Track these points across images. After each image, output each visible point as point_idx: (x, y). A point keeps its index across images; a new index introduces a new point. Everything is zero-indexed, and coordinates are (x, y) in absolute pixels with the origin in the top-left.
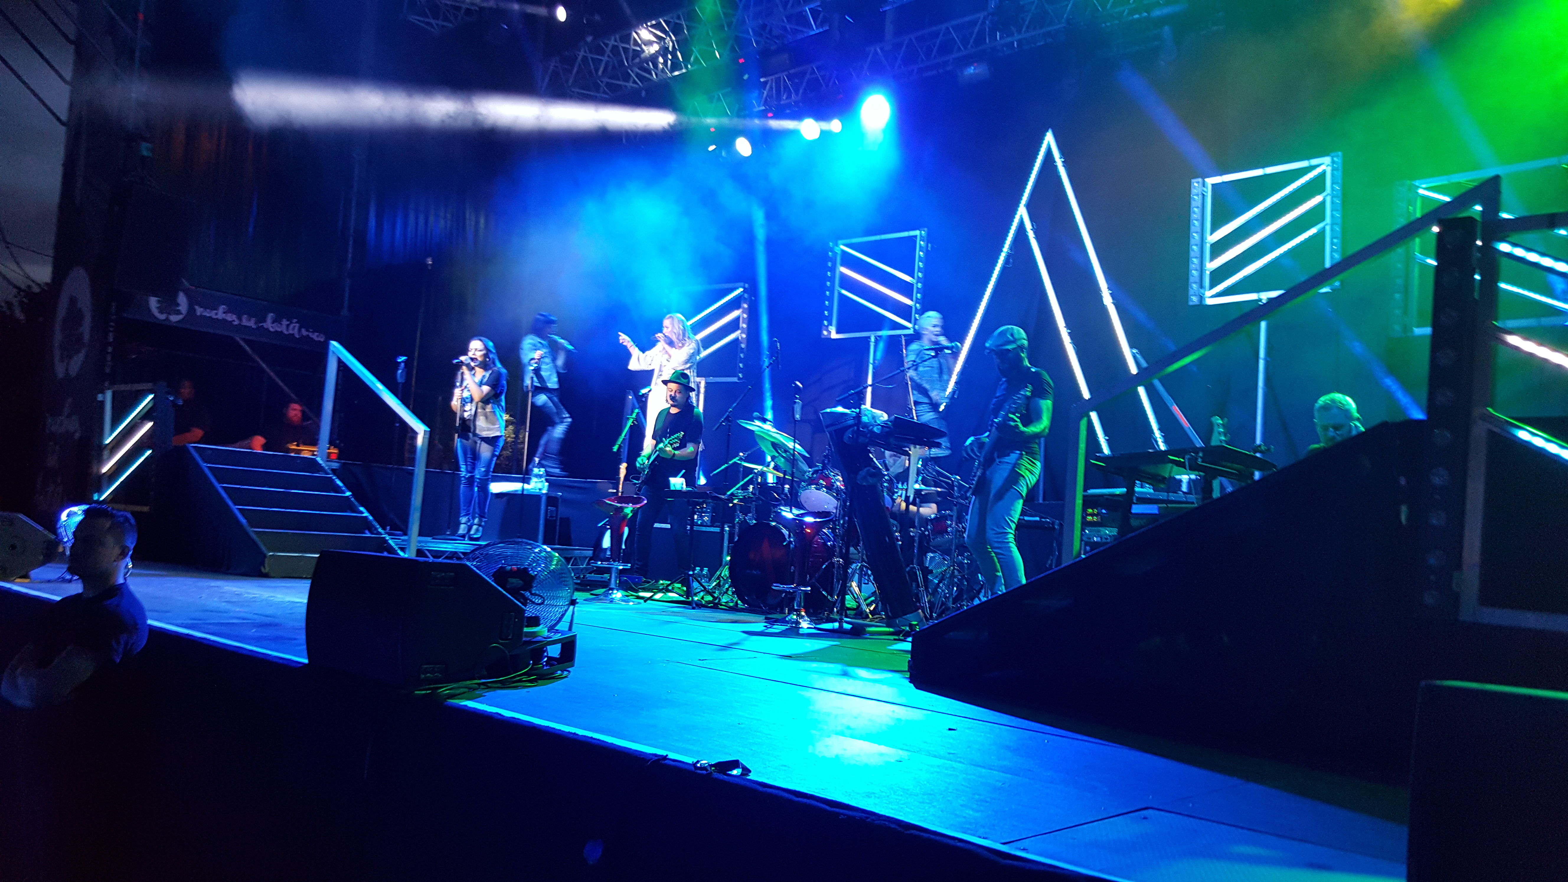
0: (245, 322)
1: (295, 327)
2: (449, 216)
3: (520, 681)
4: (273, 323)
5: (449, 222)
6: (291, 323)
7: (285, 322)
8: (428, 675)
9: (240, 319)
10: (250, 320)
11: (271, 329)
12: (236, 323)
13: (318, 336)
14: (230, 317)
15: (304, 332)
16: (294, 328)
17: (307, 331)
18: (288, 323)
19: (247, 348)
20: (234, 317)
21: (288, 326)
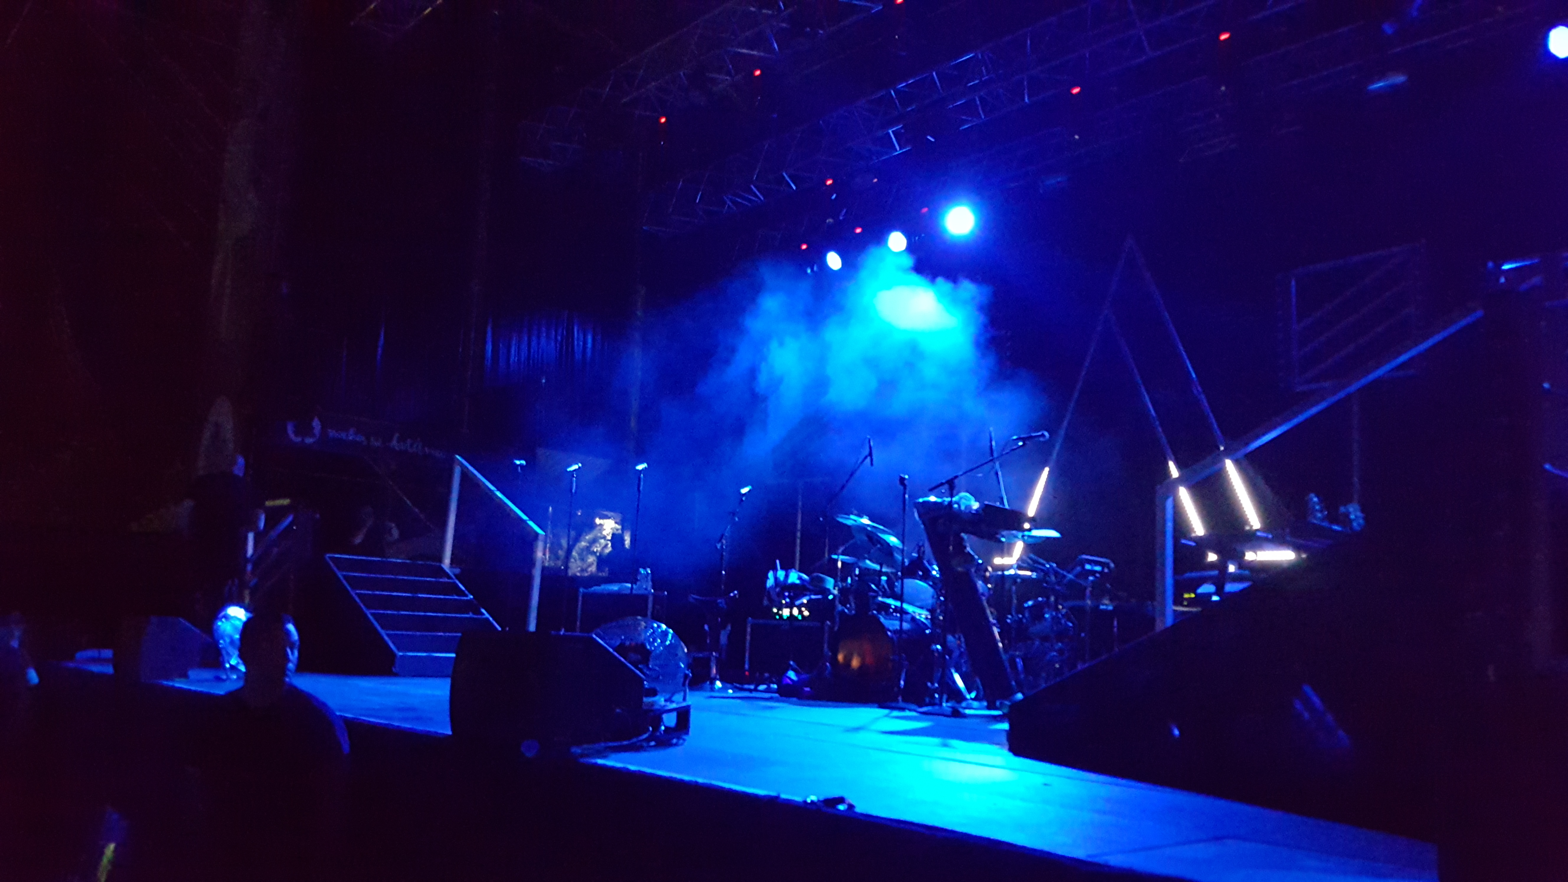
0: (373, 443)
1: (417, 446)
3: (642, 746)
4: (398, 442)
5: (558, 343)
6: (416, 441)
7: (409, 441)
9: (368, 440)
10: (377, 441)
11: (397, 448)
12: (365, 443)
13: (441, 452)
14: (361, 438)
15: (426, 449)
17: (430, 448)
18: (413, 441)
20: (363, 438)
21: (411, 446)
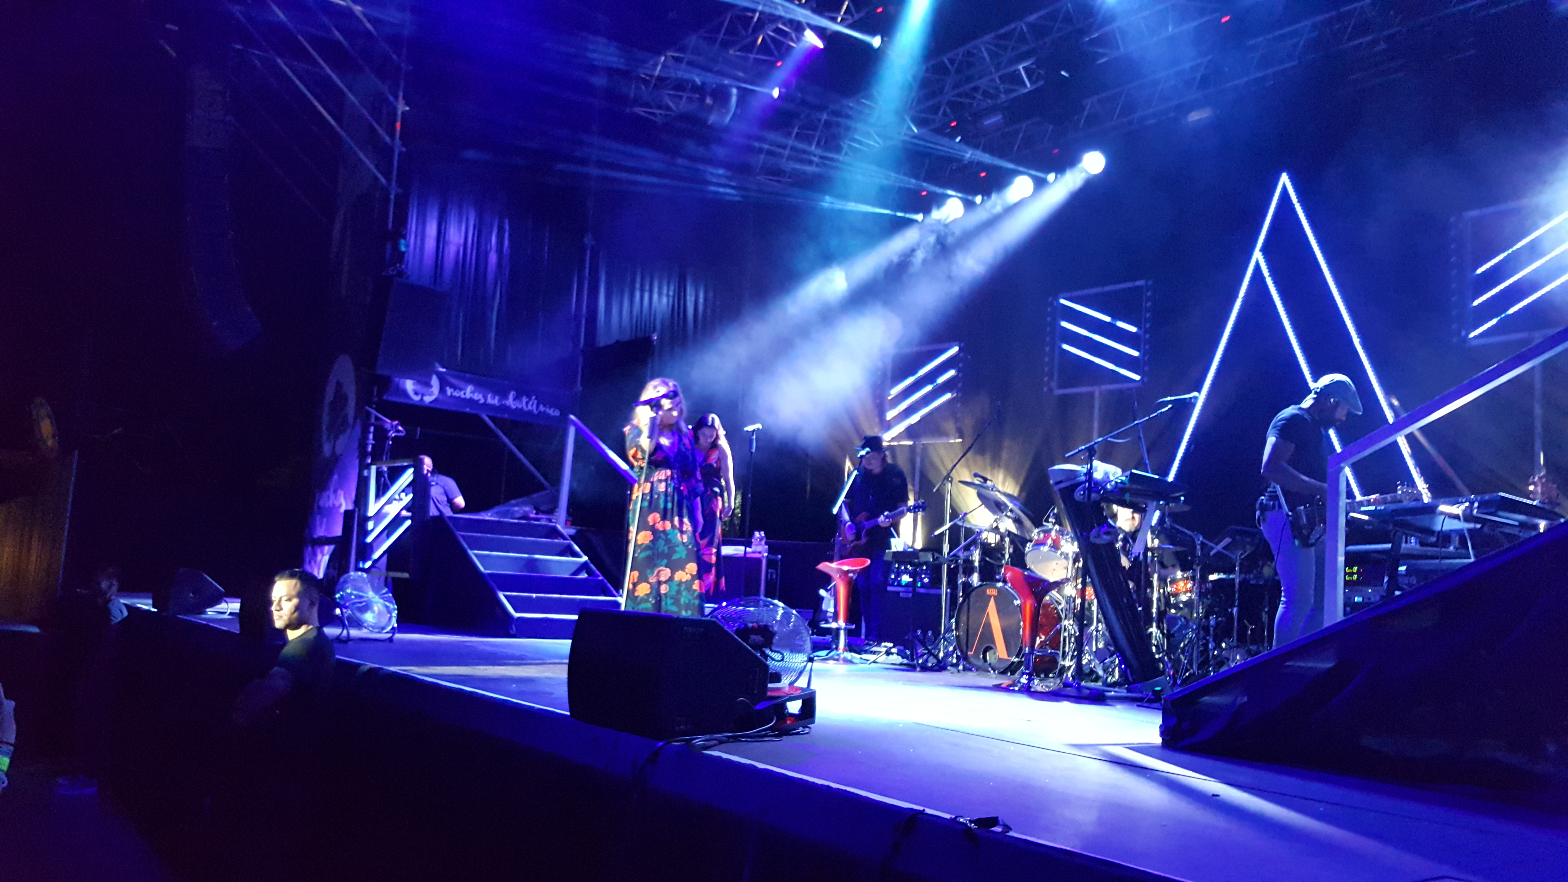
0: (490, 400)
1: (533, 403)
2: (671, 293)
3: (766, 736)
4: (514, 400)
5: (671, 299)
6: (530, 399)
7: (525, 399)
8: (682, 727)
9: (485, 398)
10: (494, 398)
11: (513, 407)
13: (554, 411)
15: (542, 408)
16: (532, 405)
17: (545, 406)
18: (527, 400)
19: (491, 424)
20: (480, 396)
21: (527, 403)
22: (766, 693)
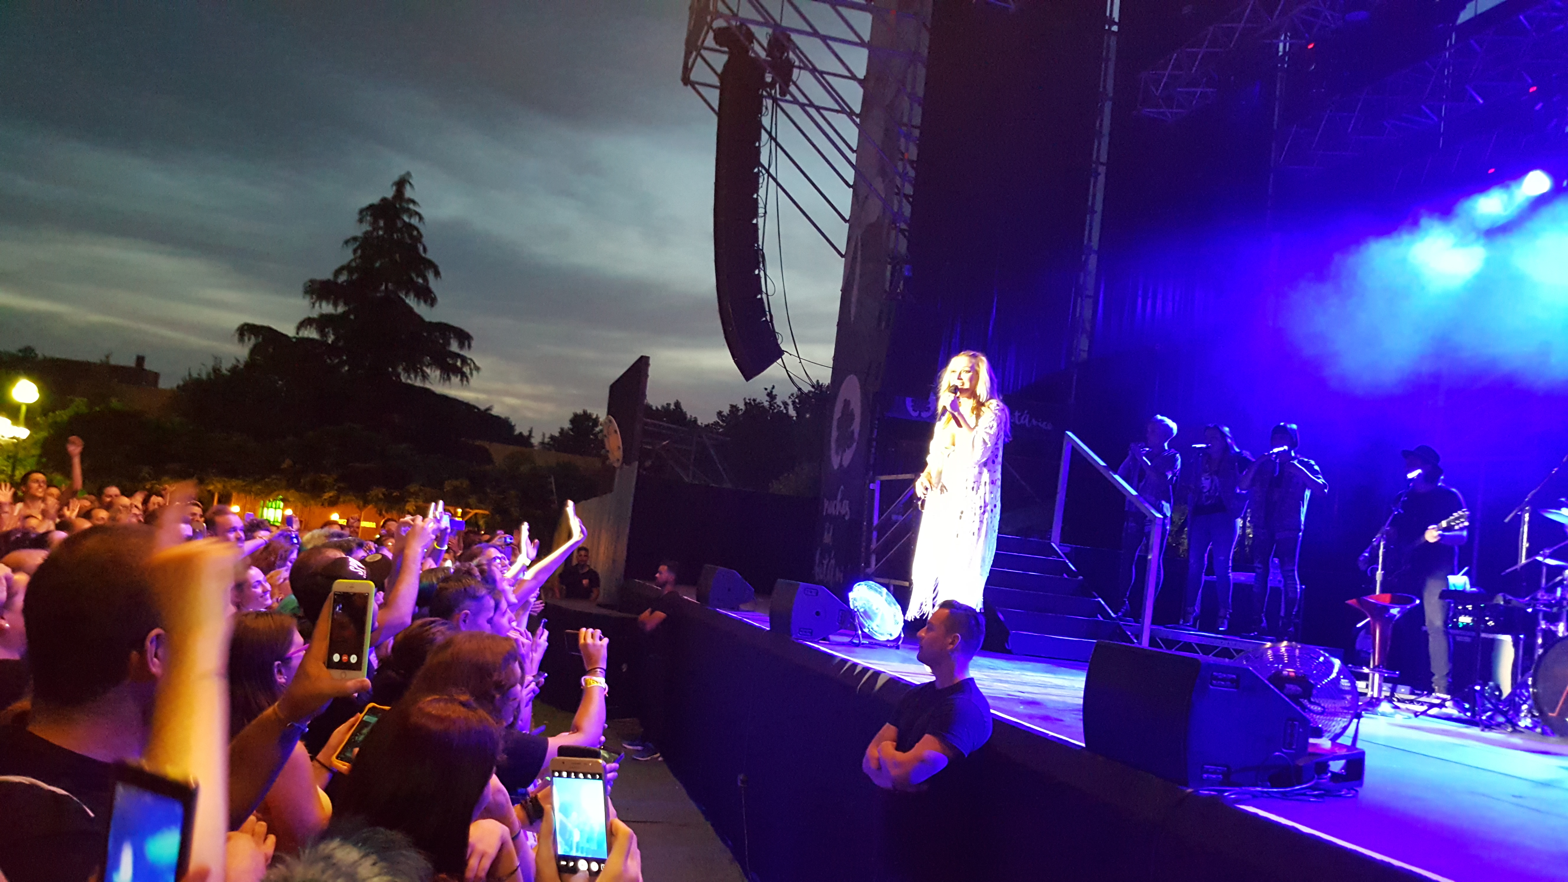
3: (1308, 795)
6: (1023, 414)
7: (1017, 414)
8: (1210, 776)
13: (1046, 425)
15: (1034, 422)
16: (1025, 419)
17: (1037, 421)
18: (1020, 414)
21: (1020, 417)
22: (1306, 748)
